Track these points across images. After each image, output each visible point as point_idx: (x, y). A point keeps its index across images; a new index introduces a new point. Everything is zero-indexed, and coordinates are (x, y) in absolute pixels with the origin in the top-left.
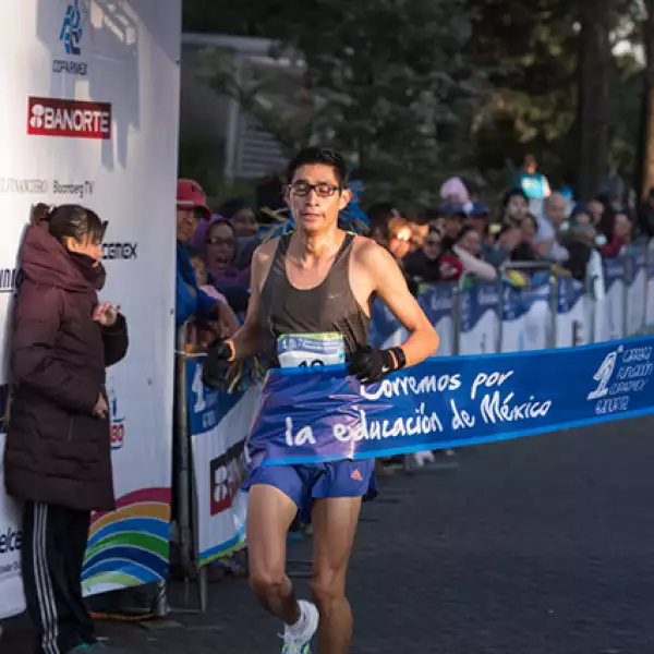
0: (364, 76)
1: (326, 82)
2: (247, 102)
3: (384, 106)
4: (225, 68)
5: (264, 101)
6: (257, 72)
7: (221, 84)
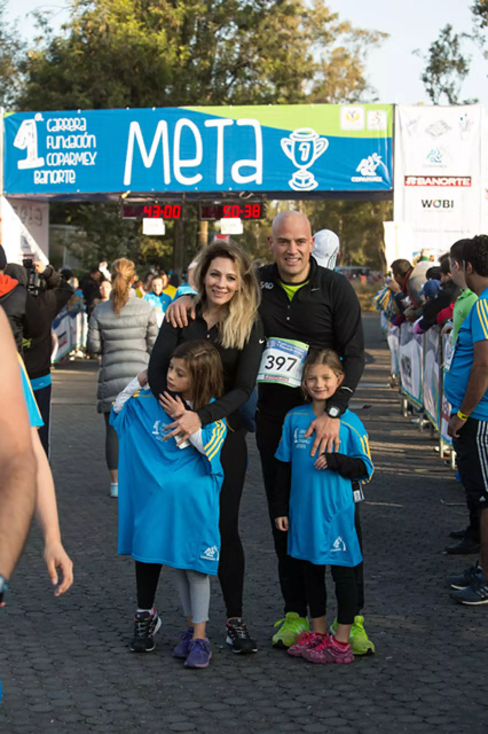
0: (103, 238)
1: (92, 240)
2: (68, 247)
3: (108, 248)
4: (61, 237)
5: (74, 245)
6: (71, 237)
7: (60, 242)
